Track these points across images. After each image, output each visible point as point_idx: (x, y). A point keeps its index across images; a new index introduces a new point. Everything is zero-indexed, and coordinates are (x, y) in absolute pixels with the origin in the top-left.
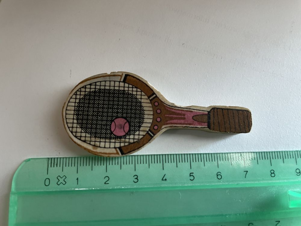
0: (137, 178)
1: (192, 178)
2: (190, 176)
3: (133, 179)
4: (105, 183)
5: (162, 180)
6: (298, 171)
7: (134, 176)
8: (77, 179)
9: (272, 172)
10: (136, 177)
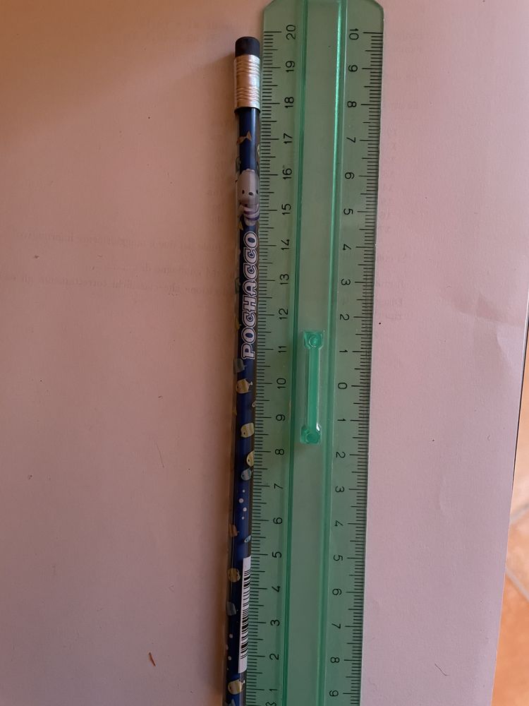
0: (275, 622)
1: (278, 555)
2: (276, 557)
3: (275, 625)
4: (278, 659)
5: (278, 591)
6: (279, 418)
7: (272, 624)
8: (271, 690)
9: (277, 452)
10: (273, 623)
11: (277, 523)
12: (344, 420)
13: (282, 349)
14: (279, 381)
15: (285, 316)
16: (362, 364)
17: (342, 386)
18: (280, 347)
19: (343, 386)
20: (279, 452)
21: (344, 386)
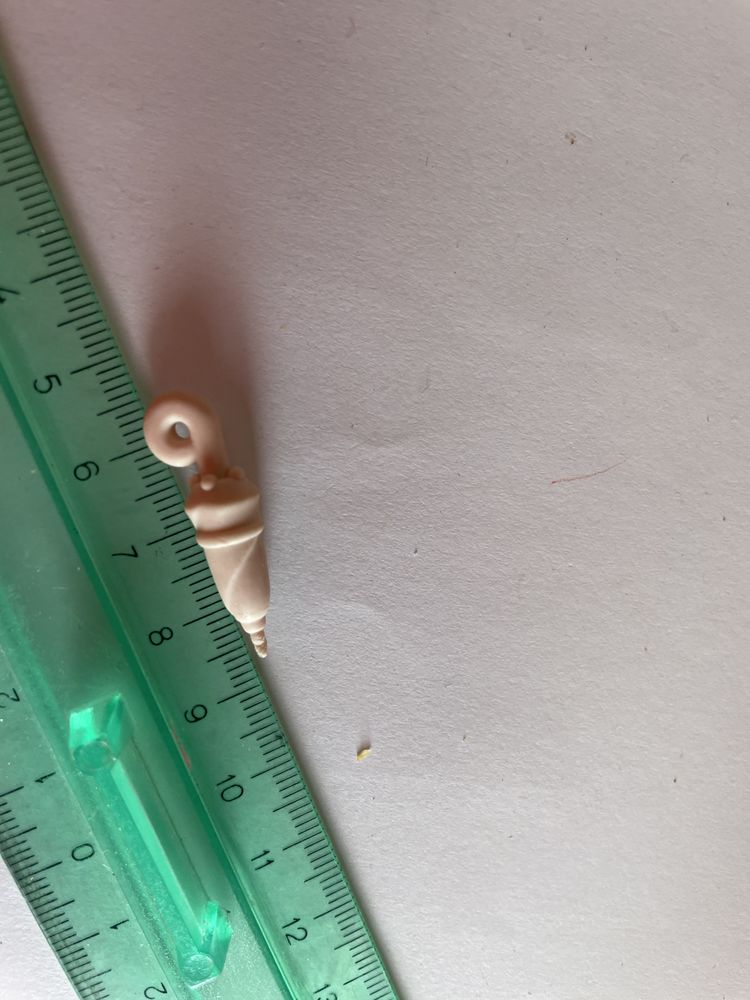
1: (44, 385)
2: (48, 378)
6: (199, 712)
9: (166, 634)
11: (85, 465)
12: (40, 781)
13: (262, 861)
14: (237, 791)
15: (288, 930)
16: (62, 919)
17: (87, 850)
18: (270, 862)
19: (81, 853)
20: (163, 635)
21: (79, 853)
